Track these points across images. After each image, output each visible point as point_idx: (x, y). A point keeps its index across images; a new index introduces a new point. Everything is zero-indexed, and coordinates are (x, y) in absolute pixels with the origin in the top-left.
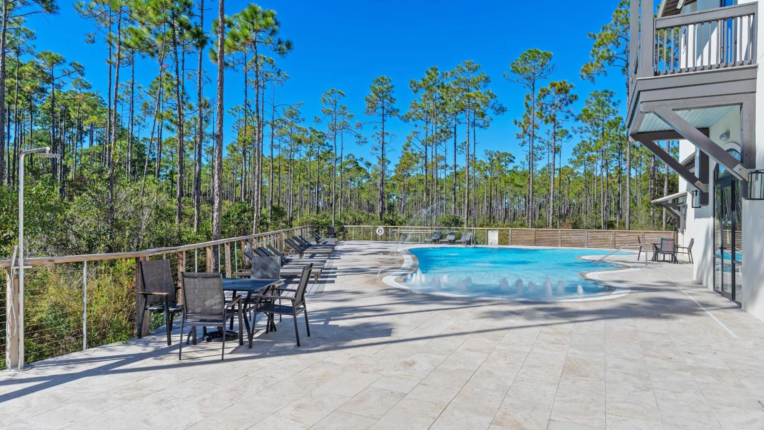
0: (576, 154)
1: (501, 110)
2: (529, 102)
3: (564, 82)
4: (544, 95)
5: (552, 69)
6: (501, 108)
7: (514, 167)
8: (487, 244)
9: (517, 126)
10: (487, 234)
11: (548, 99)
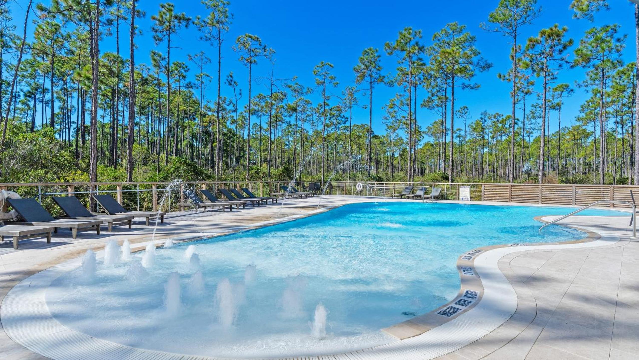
3: (555, 27)
4: (534, 45)
5: (537, 13)
6: (486, 64)
8: (459, 200)
9: (502, 80)
10: (459, 190)
11: (538, 49)
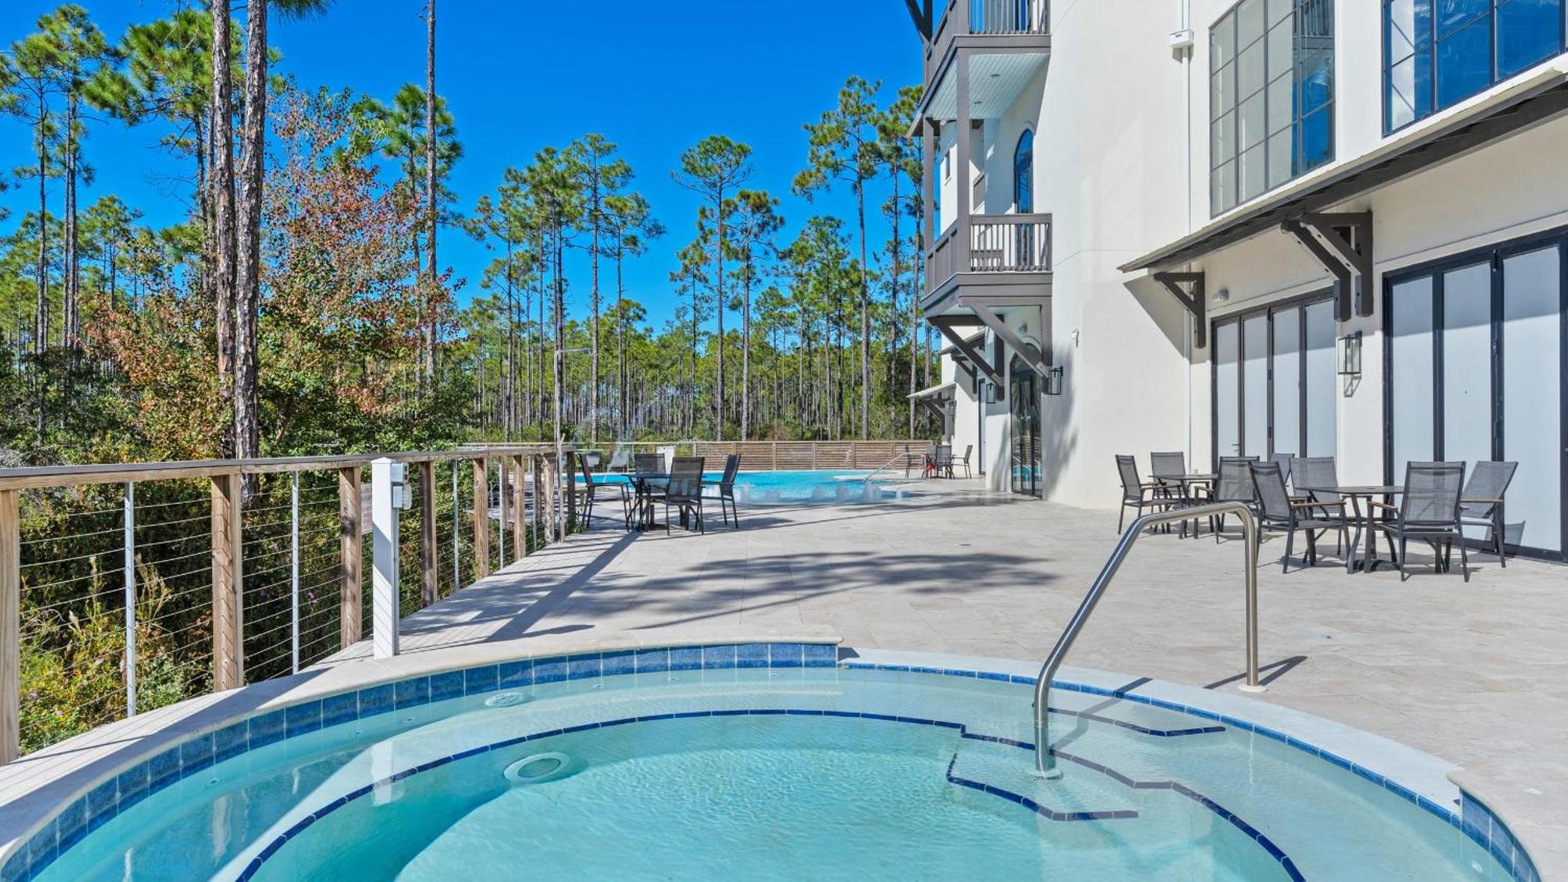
0: (760, 310)
1: (657, 230)
2: (705, 222)
3: (765, 195)
4: (730, 212)
7: (647, 330)
11: (735, 220)
